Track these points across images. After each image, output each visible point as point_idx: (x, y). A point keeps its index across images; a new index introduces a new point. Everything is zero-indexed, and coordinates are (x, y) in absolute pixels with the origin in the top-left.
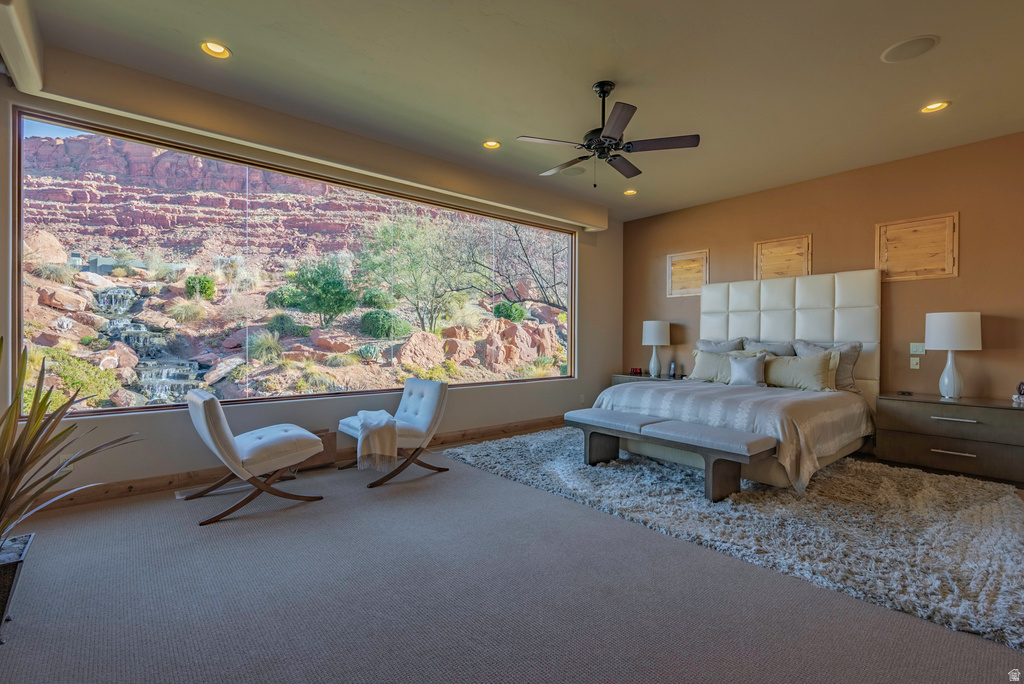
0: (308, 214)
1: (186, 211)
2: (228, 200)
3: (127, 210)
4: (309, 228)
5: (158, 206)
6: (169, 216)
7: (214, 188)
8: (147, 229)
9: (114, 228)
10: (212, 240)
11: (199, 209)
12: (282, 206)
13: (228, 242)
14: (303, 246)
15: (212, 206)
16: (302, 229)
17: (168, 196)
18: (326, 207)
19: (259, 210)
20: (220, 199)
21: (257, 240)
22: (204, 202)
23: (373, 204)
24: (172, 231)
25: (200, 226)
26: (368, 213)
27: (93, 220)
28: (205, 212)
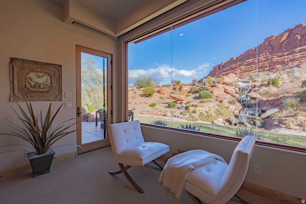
1: (293, 56)
3: (272, 62)
5: (282, 58)
6: (286, 60)
7: (305, 45)
8: (278, 66)
9: (268, 68)
10: (304, 64)
11: (298, 54)
15: (304, 52)
17: (286, 54)
22: (301, 51)
24: (287, 65)
25: (298, 60)
27: (262, 67)
28: (301, 55)
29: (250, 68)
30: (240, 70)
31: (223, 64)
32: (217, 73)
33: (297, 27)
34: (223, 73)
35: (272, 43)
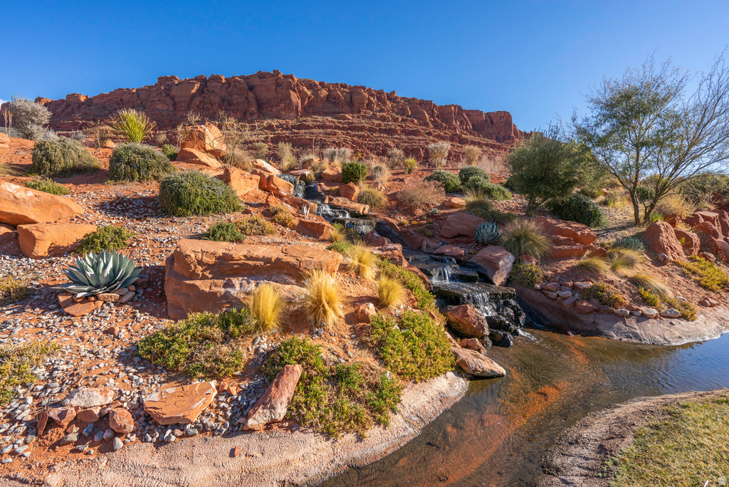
0: (287, 133)
12: (270, 127)
18: (299, 127)
19: (255, 131)
23: (331, 124)
26: (328, 131)
33: (214, 79)
35: (173, 93)
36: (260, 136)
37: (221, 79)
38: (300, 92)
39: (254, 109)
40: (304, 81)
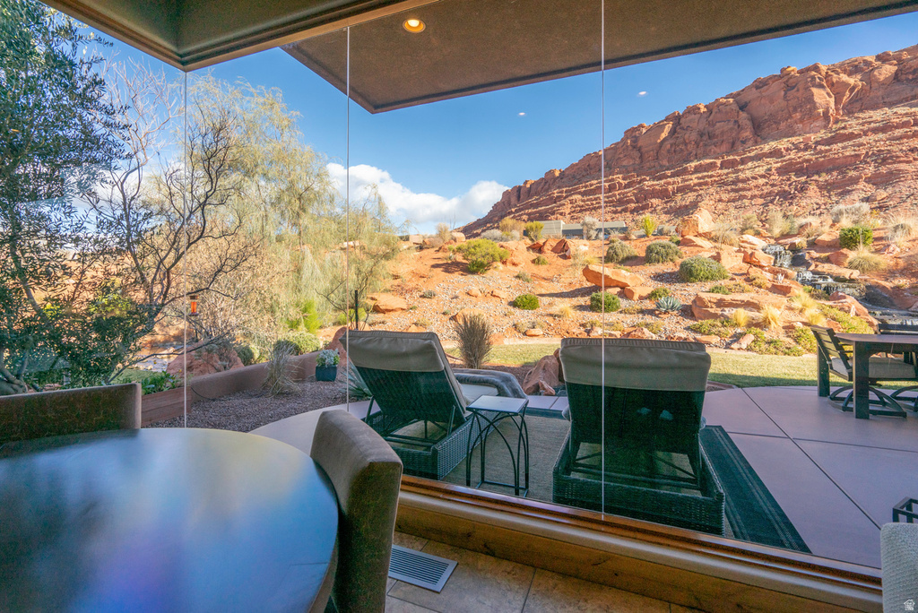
0: (807, 155)
1: (684, 180)
2: (719, 162)
3: (641, 190)
4: (809, 170)
5: (662, 182)
6: (670, 187)
7: (706, 155)
8: (655, 201)
9: (633, 205)
10: (706, 202)
11: (694, 176)
12: (776, 153)
13: (720, 200)
14: (803, 189)
15: (705, 171)
16: (800, 172)
17: (669, 173)
18: (829, 142)
19: (750, 164)
20: (711, 163)
21: (749, 194)
22: (697, 170)
23: (905, 119)
24: (673, 200)
25: (695, 191)
26: (898, 132)
27: (620, 202)
28: (699, 178)
29: (594, 202)
30: (570, 206)
31: (528, 186)
32: (513, 210)
33: (689, 112)
34: (530, 211)
35: (640, 144)
36: (757, 170)
37: (699, 109)
38: (832, 85)
39: (747, 134)
40: (842, 65)
